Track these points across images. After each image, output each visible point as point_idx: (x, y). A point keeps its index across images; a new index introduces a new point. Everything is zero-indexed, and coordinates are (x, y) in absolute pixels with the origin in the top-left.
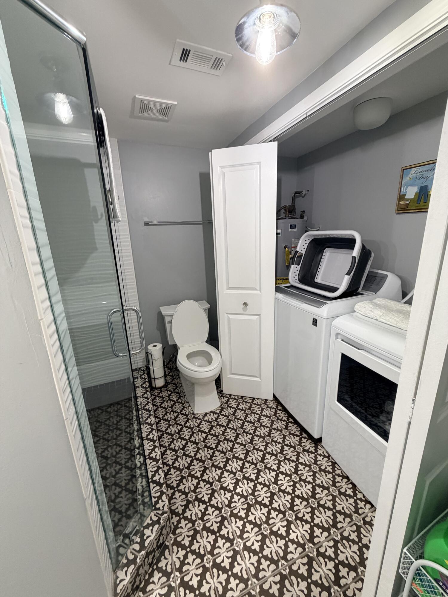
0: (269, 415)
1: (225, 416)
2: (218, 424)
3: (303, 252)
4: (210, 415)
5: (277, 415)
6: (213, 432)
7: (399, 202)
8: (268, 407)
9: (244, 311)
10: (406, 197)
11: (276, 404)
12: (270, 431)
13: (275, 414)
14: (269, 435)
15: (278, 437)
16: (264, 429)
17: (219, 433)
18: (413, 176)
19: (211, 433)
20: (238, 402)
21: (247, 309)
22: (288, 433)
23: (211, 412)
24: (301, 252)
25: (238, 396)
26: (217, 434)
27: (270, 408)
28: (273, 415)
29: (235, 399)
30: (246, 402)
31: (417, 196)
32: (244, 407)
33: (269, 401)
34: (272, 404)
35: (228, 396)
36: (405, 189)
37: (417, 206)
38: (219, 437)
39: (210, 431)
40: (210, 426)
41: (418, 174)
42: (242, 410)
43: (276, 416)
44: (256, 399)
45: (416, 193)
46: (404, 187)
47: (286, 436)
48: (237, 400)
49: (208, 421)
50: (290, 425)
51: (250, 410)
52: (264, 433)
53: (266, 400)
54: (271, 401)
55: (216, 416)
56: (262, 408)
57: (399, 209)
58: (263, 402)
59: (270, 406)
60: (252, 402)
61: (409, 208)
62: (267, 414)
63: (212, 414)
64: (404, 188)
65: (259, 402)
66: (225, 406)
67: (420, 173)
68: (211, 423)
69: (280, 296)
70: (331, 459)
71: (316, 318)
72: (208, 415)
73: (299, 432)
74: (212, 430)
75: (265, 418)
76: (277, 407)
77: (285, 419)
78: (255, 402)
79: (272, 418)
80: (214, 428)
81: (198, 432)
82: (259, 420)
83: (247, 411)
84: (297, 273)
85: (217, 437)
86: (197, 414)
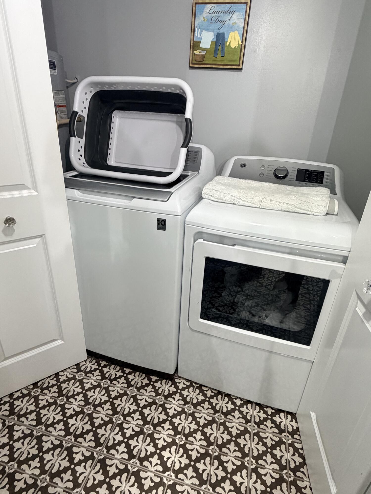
0: (95, 384)
3: (85, 114)
5: (107, 376)
7: (193, 51)
8: (86, 373)
9: (6, 235)
10: (202, 46)
11: (94, 361)
12: (112, 404)
13: (103, 377)
14: (115, 412)
15: (128, 404)
16: (103, 408)
18: (208, 16)
20: (34, 397)
21: (14, 230)
22: (136, 390)
24: (82, 114)
25: (26, 388)
27: (91, 372)
28: (102, 380)
29: (24, 396)
30: (47, 388)
31: (214, 46)
32: (49, 398)
33: (82, 364)
34: (90, 365)
35: (8, 399)
36: (199, 34)
37: (215, 60)
41: (213, 15)
42: (50, 405)
43: (106, 378)
44: (61, 374)
45: (212, 41)
46: (198, 29)
47: (136, 395)
48: (29, 394)
50: (131, 377)
51: (63, 395)
52: (107, 415)
53: (78, 365)
54: (85, 361)
56: (79, 380)
57: (194, 62)
58: (75, 371)
59: (88, 369)
60: (58, 380)
61: (206, 62)
62: (91, 384)
64: (198, 32)
65: (68, 374)
67: (215, 14)
69: (76, 193)
70: (195, 385)
71: (162, 217)
73: (146, 378)
75: (94, 392)
76: (99, 365)
77: (120, 374)
78: (62, 379)
79: (102, 384)
82: (87, 401)
83: (58, 402)
84: (82, 151)
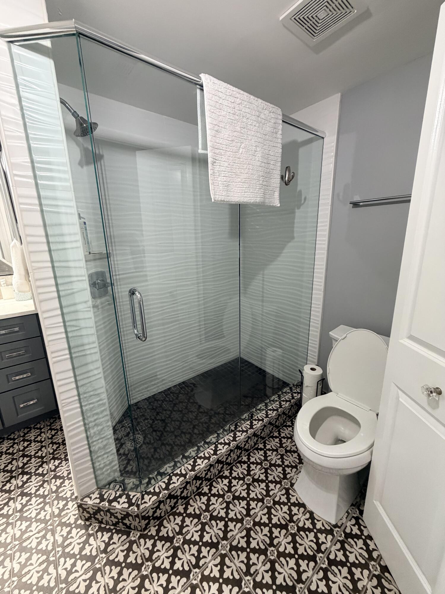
1: (318, 545)
2: (294, 536)
4: (304, 513)
6: (276, 532)
17: (279, 544)
19: (274, 529)
23: (311, 513)
26: (275, 542)
38: (272, 548)
39: (276, 526)
40: (284, 523)
49: (291, 516)
55: (308, 524)
63: (308, 515)
66: (339, 535)
68: (291, 520)
72: (302, 510)
74: (279, 529)
80: (284, 532)
81: (267, 507)
85: (271, 544)
86: (294, 491)
